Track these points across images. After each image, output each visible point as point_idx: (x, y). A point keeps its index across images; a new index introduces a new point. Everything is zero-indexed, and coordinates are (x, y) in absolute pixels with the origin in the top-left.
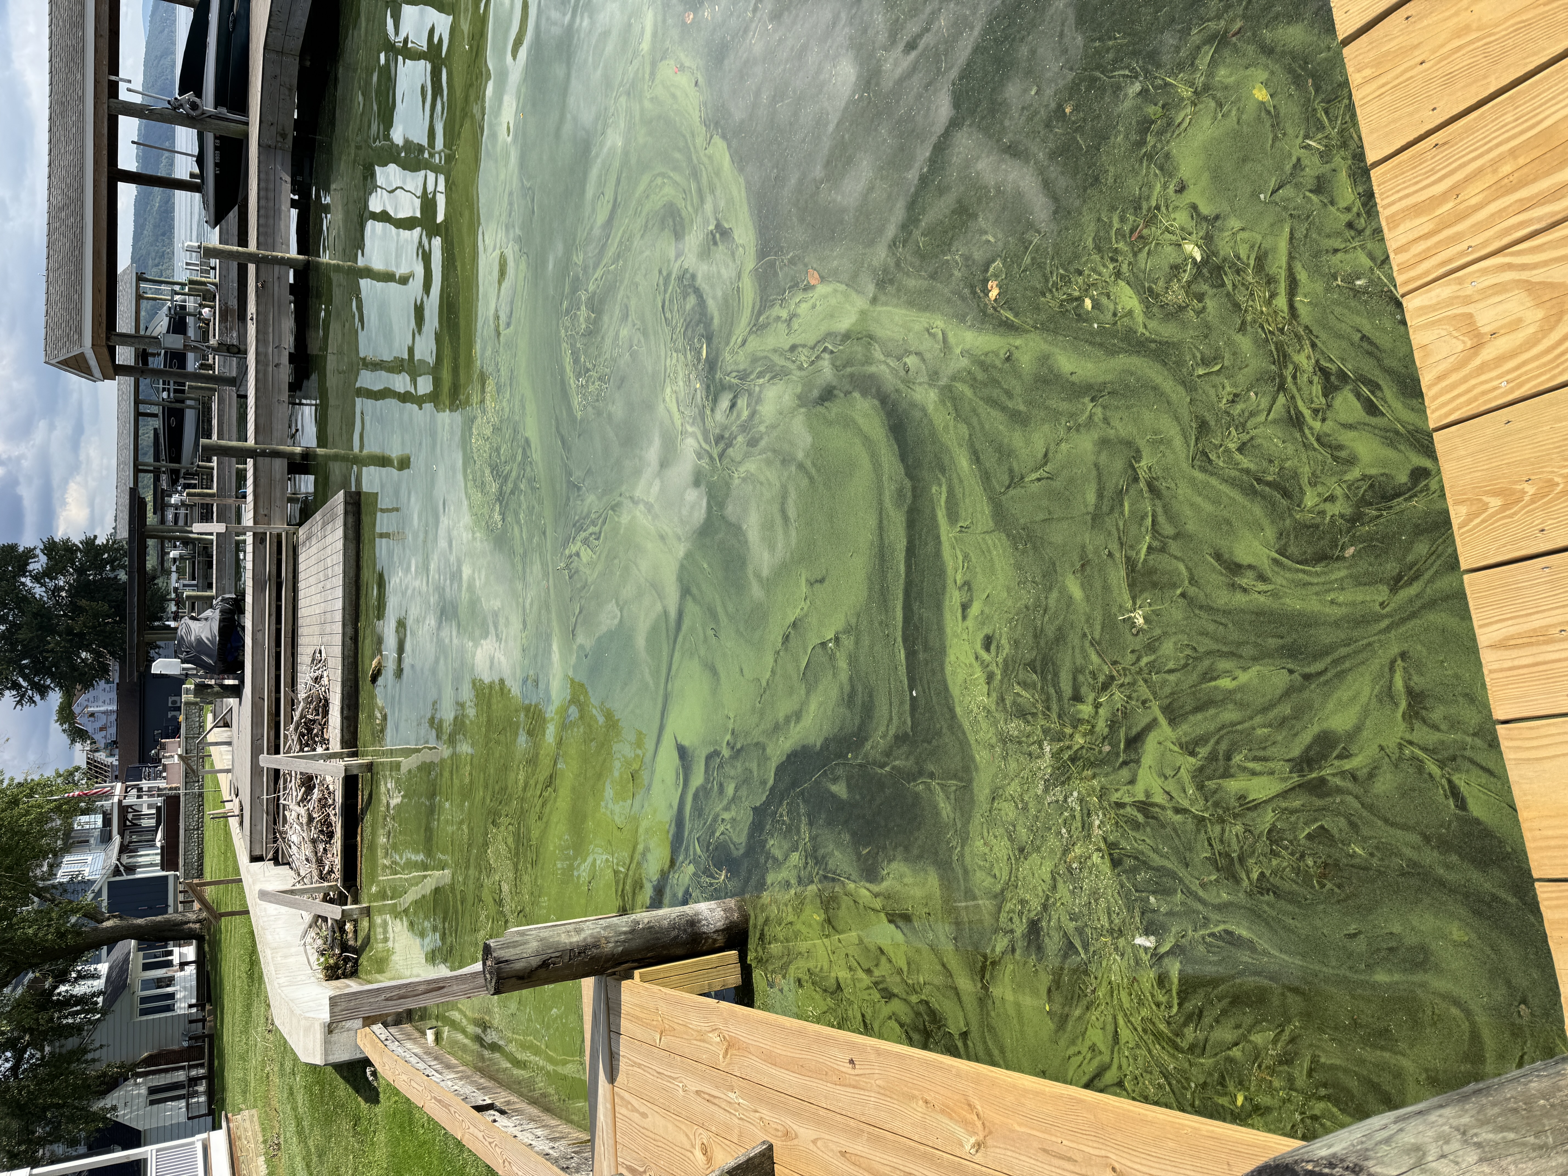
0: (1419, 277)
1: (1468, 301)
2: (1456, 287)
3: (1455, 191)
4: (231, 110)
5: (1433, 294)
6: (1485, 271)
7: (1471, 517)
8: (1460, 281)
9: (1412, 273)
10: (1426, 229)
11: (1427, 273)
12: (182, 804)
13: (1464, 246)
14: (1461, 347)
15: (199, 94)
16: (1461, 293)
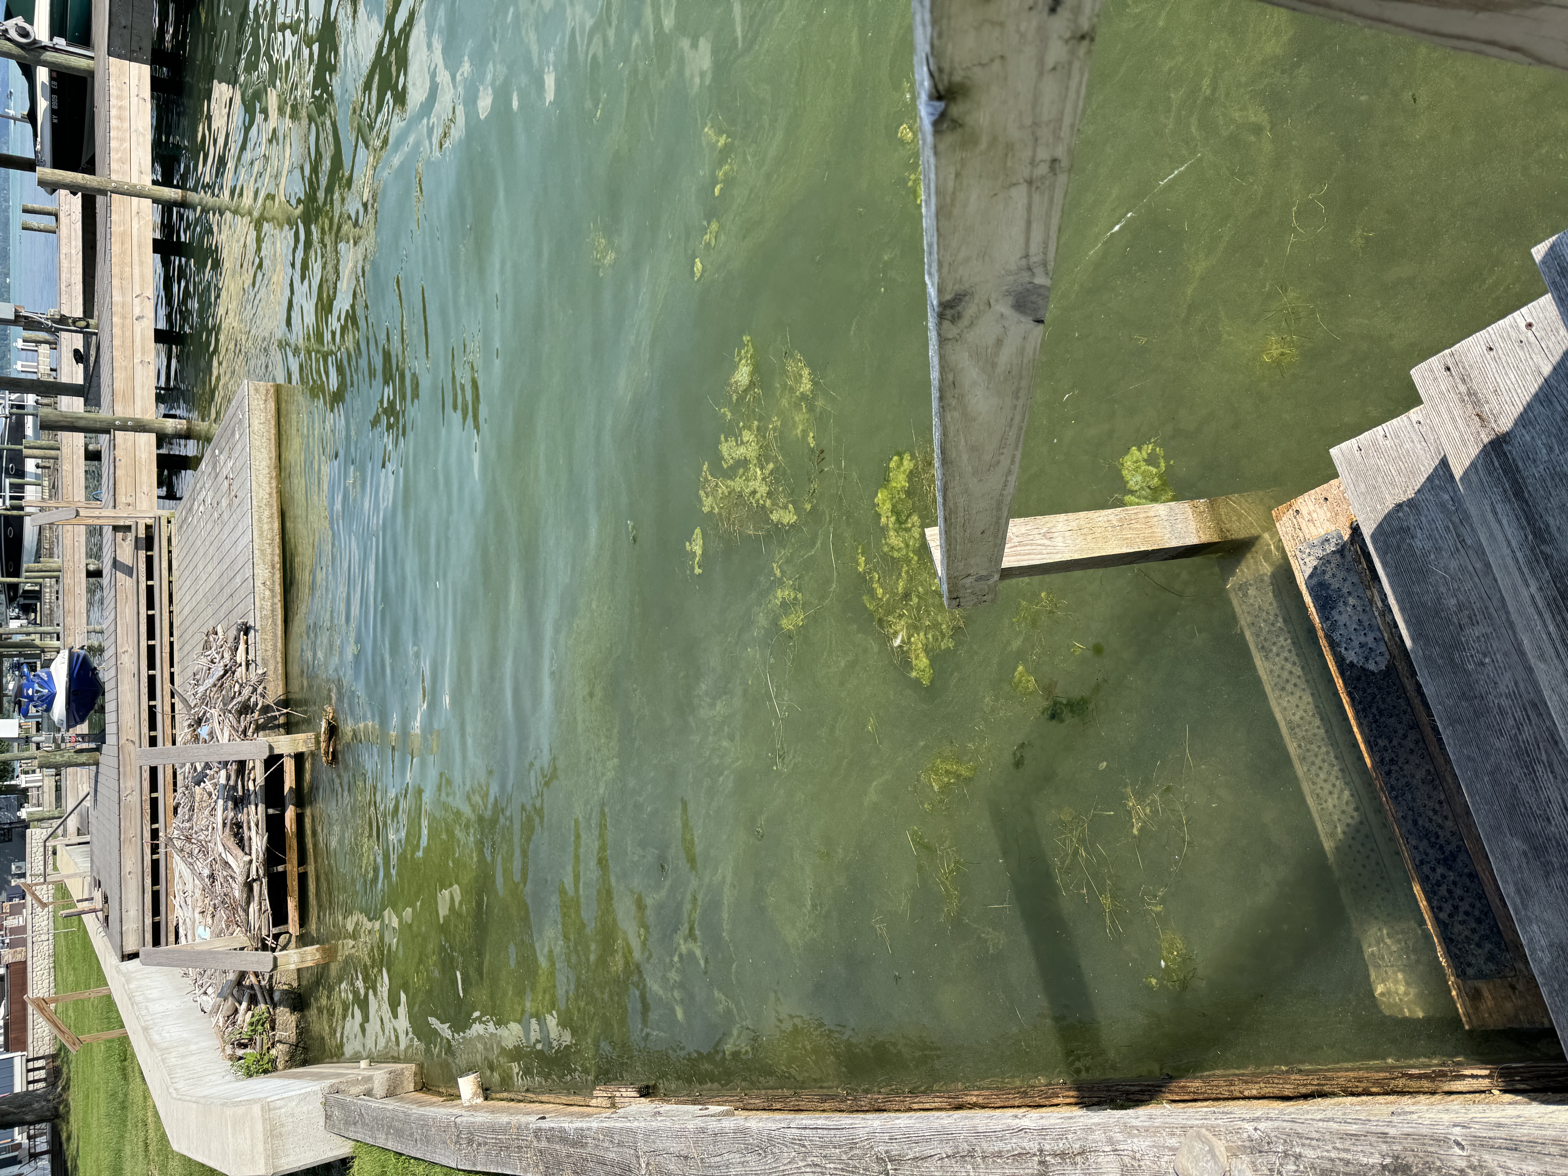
4: (71, 42)
12: (29, 969)
15: (30, 20)
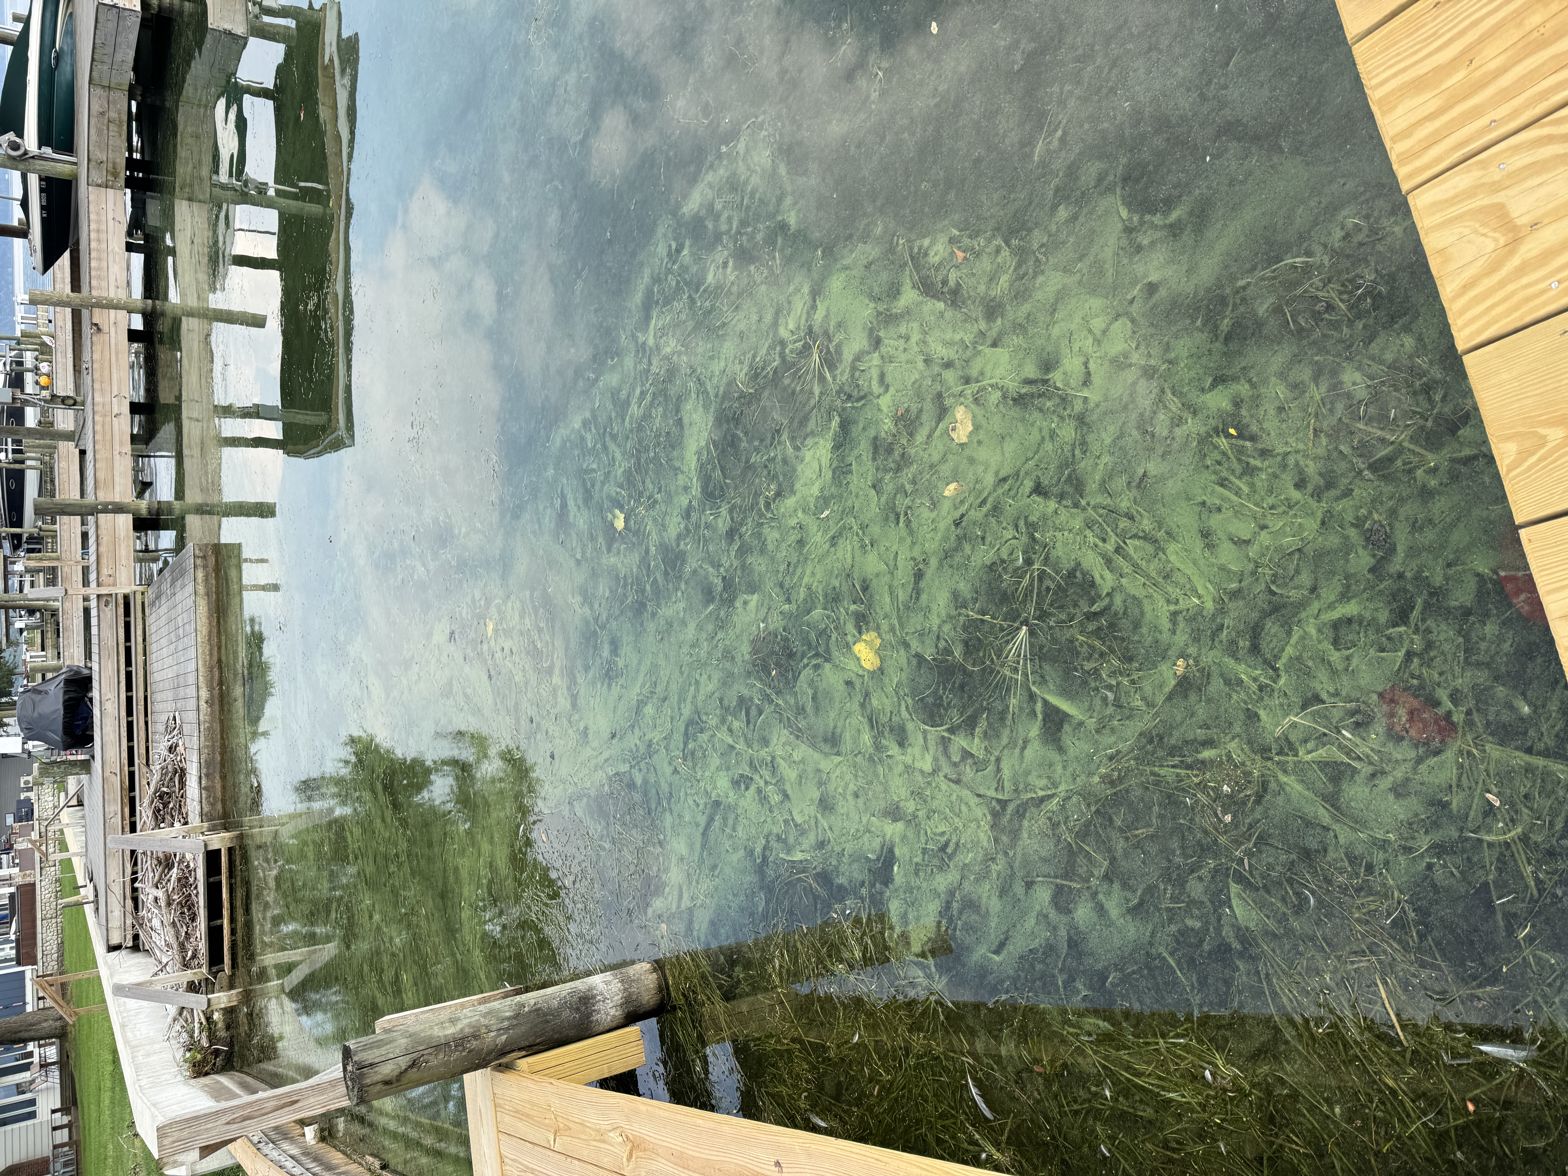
0: (1428, 166)
1: (1495, 187)
2: (1477, 173)
3: (1467, 57)
5: (1449, 184)
6: (1516, 149)
7: (1523, 455)
8: (1484, 165)
9: (1418, 163)
10: (1432, 106)
11: (1438, 160)
13: (1484, 121)
14: (1490, 245)
16: (1486, 180)
